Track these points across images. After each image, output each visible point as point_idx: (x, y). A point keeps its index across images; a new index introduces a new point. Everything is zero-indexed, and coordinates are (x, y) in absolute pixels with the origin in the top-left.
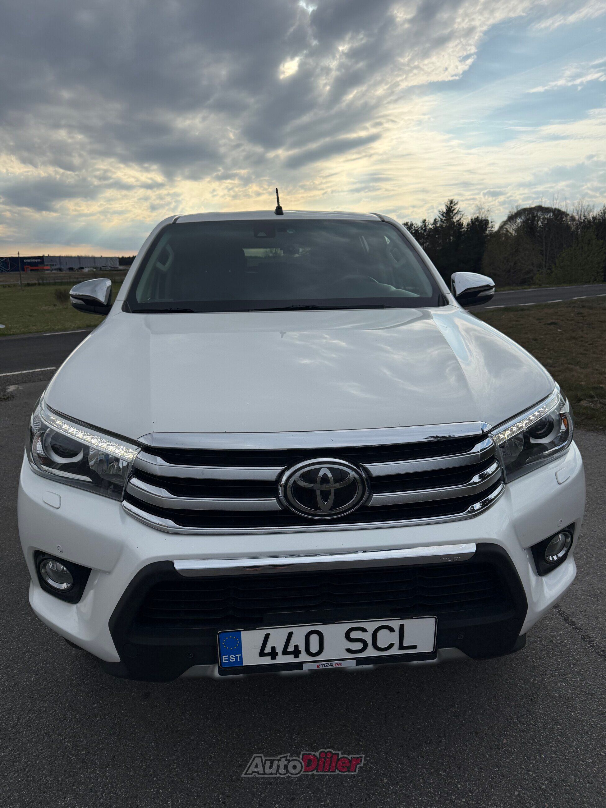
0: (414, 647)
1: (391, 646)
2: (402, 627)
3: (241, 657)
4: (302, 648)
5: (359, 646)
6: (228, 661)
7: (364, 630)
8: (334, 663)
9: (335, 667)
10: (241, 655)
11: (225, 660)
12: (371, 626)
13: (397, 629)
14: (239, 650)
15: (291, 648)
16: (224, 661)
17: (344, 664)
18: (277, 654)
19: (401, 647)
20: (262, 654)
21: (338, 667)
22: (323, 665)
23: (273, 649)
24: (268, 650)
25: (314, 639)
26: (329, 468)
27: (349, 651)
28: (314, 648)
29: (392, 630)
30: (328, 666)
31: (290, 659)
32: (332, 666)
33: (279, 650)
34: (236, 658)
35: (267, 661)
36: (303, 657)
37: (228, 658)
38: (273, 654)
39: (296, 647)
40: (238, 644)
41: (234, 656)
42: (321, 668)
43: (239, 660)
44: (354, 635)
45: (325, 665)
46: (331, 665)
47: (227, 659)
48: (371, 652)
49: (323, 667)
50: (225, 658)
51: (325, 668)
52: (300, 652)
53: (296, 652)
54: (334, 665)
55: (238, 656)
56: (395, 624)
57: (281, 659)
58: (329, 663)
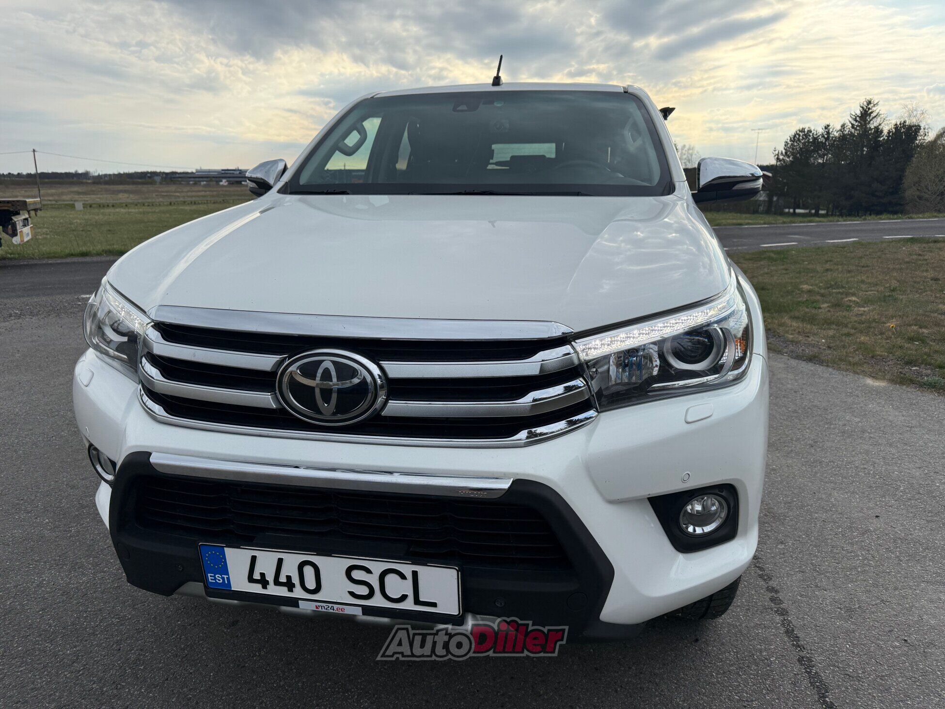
0: (434, 605)
1: (404, 598)
2: (415, 574)
3: (228, 579)
4: (296, 580)
5: (363, 590)
6: (214, 581)
7: (368, 571)
8: (336, 606)
9: (337, 612)
10: (227, 576)
11: (211, 579)
12: (377, 566)
13: (409, 576)
14: (224, 570)
15: (283, 579)
16: (210, 581)
17: (349, 611)
18: (267, 583)
19: (417, 601)
20: (251, 579)
21: (341, 612)
22: (323, 607)
23: (263, 575)
24: (257, 576)
25: (309, 571)
26: (333, 362)
27: (352, 594)
28: (311, 584)
29: (403, 577)
30: (329, 609)
31: (283, 592)
32: (333, 610)
33: (270, 578)
34: (223, 579)
35: (257, 589)
36: (298, 593)
37: (214, 576)
38: (264, 582)
39: (289, 578)
40: (223, 562)
41: (220, 576)
42: (320, 609)
43: (226, 582)
44: (357, 575)
45: (326, 607)
46: (332, 608)
47: (213, 578)
48: (378, 601)
49: (323, 610)
50: (211, 576)
51: (325, 610)
52: (293, 585)
53: (290, 585)
54: (335, 609)
55: (225, 577)
56: (407, 569)
57: (273, 590)
58: (330, 605)
